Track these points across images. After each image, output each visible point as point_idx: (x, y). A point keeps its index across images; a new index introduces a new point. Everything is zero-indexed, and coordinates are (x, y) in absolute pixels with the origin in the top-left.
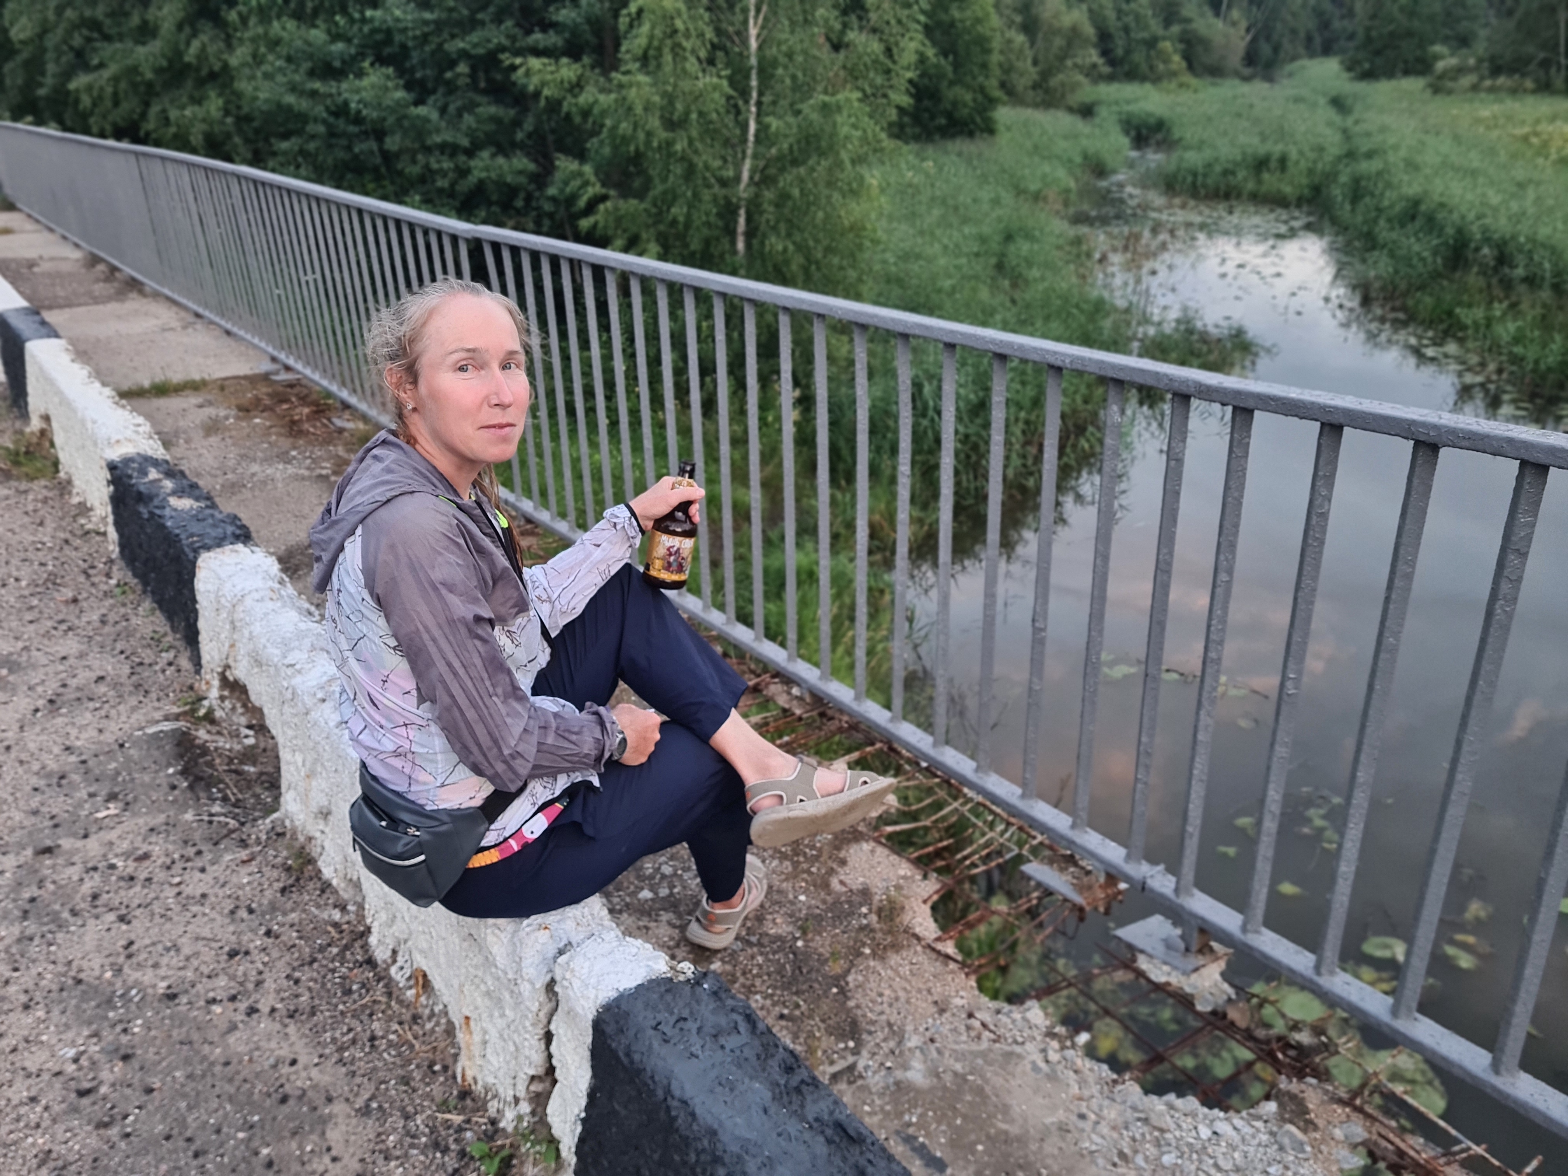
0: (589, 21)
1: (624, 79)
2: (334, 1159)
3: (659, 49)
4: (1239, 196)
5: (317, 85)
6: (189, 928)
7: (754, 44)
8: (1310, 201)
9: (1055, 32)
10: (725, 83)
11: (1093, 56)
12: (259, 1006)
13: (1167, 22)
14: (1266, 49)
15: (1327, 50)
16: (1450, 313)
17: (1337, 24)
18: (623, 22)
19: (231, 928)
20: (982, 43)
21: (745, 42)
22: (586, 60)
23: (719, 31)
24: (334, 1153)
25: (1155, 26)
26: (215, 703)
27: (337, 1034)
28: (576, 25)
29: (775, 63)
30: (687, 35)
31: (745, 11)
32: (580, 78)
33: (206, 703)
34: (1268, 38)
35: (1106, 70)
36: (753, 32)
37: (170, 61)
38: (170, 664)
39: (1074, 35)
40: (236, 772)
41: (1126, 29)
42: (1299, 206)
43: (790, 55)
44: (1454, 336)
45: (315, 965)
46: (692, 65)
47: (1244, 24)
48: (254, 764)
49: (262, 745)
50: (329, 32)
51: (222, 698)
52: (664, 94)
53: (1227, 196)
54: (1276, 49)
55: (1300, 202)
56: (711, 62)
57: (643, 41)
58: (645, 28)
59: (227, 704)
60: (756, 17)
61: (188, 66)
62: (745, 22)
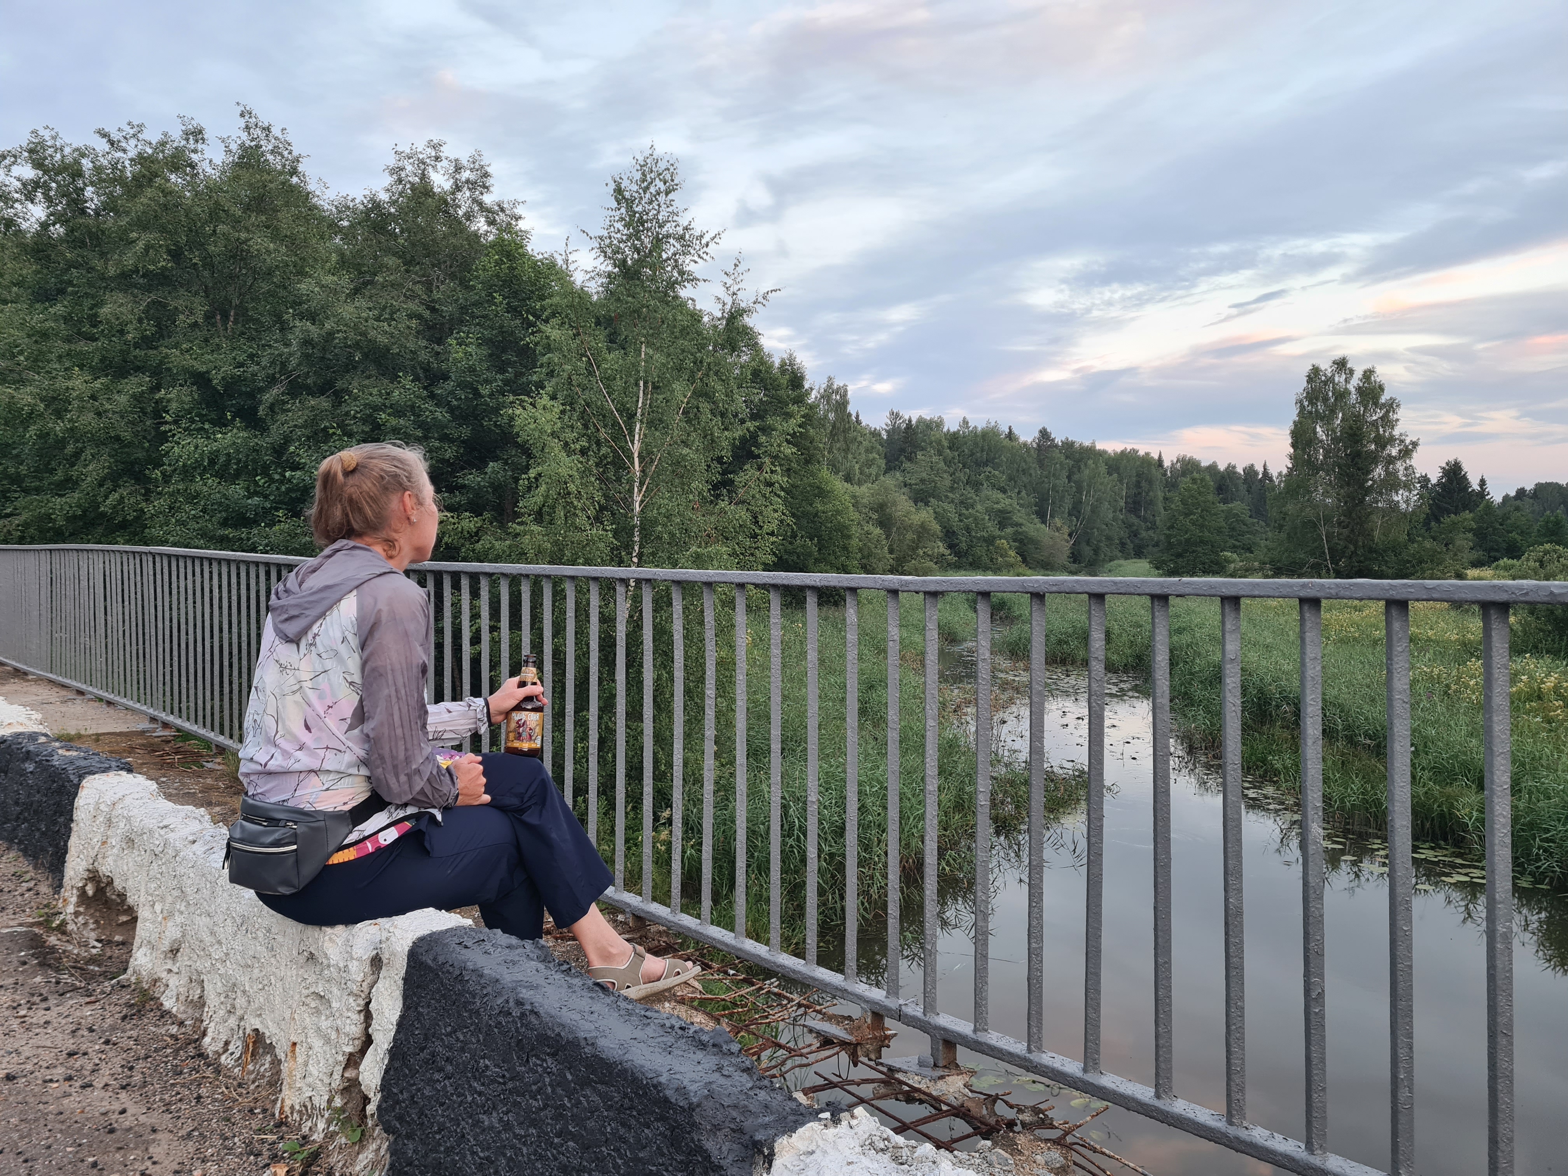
0: (492, 485)
1: (519, 528)
2: (154, 1163)
3: (553, 507)
4: (1073, 663)
5: (228, 532)
6: (31, 1041)
7: (637, 508)
8: (1134, 668)
9: (907, 528)
10: (610, 535)
11: (941, 548)
12: (94, 1083)
13: (1002, 525)
14: (1087, 551)
15: (1139, 553)
16: (1264, 761)
17: (1144, 534)
18: (523, 483)
19: (72, 1041)
20: (843, 531)
21: (629, 507)
22: (487, 515)
23: (606, 496)
24: (154, 1159)
25: (992, 528)
26: (69, 917)
27: (166, 1097)
28: (480, 488)
29: (655, 522)
30: (579, 496)
31: (631, 482)
32: (479, 529)
33: (62, 917)
34: (1088, 543)
35: (953, 559)
36: (638, 498)
37: (84, 512)
38: (29, 890)
39: (923, 531)
40: (81, 969)
41: (968, 529)
42: (1126, 671)
43: (668, 517)
44: (1271, 781)
45: (149, 1060)
46: (581, 520)
47: (1066, 530)
48: (99, 966)
49: (109, 954)
50: (247, 489)
51: (77, 914)
52: (556, 543)
53: (1063, 662)
54: (1096, 551)
55: (1126, 669)
56: (598, 519)
57: (539, 500)
58: (543, 488)
59: (81, 920)
60: (640, 491)
61: (103, 515)
62: (631, 491)
